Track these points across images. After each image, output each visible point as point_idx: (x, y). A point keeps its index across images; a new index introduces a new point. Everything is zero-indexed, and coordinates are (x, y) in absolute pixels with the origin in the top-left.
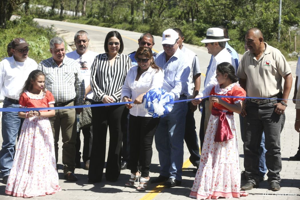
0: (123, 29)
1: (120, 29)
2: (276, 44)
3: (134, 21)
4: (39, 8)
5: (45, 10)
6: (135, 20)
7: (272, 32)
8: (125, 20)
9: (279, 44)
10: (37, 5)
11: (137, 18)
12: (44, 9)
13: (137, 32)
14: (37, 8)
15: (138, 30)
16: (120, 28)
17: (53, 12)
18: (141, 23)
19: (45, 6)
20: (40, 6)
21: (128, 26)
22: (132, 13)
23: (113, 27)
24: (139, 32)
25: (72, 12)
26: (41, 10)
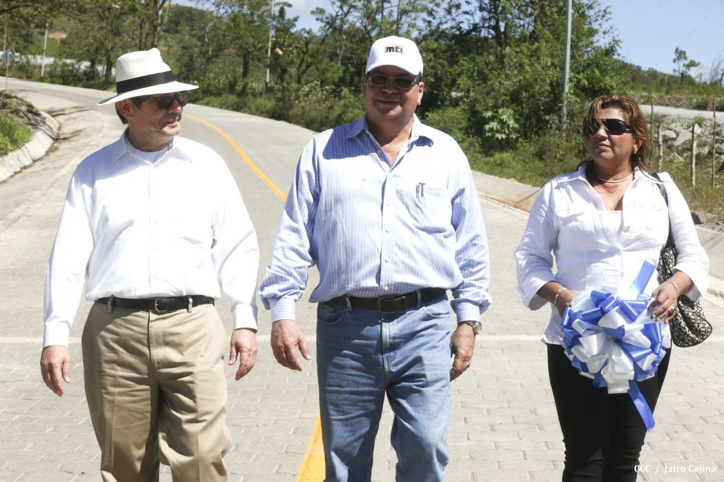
0: (221, 108)
1: (217, 107)
2: (558, 145)
3: (249, 91)
4: (67, 65)
5: (79, 68)
6: (250, 89)
7: (546, 114)
8: (231, 88)
9: (565, 143)
10: (64, 60)
11: (254, 85)
12: (77, 66)
13: (249, 114)
14: (65, 64)
15: (249, 108)
16: (215, 104)
17: (94, 72)
18: (261, 94)
19: (80, 60)
20: (68, 61)
21: (232, 98)
22: (245, 73)
23: (201, 102)
24: (251, 114)
26: (71, 68)
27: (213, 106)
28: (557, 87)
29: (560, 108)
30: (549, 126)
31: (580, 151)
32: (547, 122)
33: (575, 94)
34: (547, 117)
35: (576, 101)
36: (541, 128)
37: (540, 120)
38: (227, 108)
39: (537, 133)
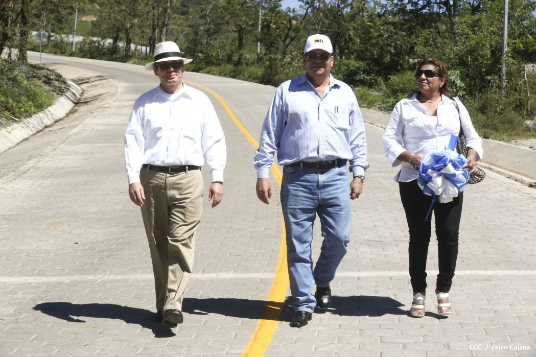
0: (220, 75)
1: (216, 74)
2: (498, 100)
3: (243, 61)
4: (95, 42)
5: (104, 45)
6: (244, 59)
8: (229, 59)
9: (504, 98)
10: (91, 38)
11: (248, 56)
12: (102, 43)
13: (243, 80)
14: (92, 41)
15: (243, 75)
16: (215, 72)
17: (116, 47)
18: (253, 63)
19: (103, 38)
20: (95, 39)
21: (230, 67)
22: (241, 46)
23: (204, 70)
24: (245, 80)
25: (144, 48)
26: (97, 45)
27: (214, 74)
28: (496, 52)
29: (500, 69)
30: (490, 85)
31: (517, 106)
32: (489, 81)
33: (513, 57)
34: (489, 78)
35: (513, 63)
36: (484, 87)
37: (483, 80)
38: (225, 76)
39: (480, 91)
